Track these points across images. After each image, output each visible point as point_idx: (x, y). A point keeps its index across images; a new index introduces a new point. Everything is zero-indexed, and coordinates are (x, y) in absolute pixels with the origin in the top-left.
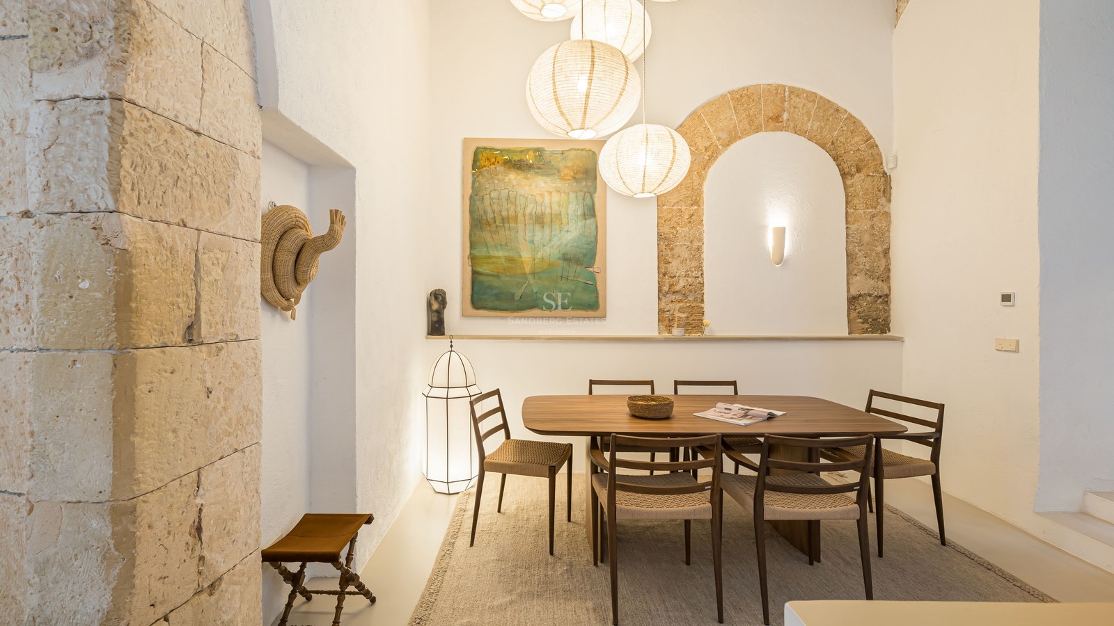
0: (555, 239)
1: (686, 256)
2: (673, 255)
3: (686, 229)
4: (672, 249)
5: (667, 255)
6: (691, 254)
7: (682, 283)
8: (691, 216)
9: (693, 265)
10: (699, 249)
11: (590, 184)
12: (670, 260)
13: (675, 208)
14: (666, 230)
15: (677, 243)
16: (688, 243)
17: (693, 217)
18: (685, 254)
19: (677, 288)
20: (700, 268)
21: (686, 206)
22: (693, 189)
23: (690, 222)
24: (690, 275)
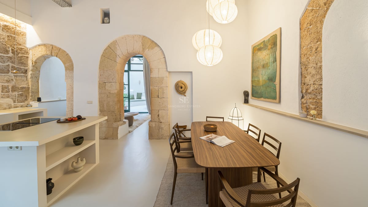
0: (267, 72)
1: (314, 73)
2: (308, 73)
3: (314, 57)
4: (307, 70)
5: (305, 73)
6: (316, 71)
7: (312, 88)
8: (316, 50)
9: (317, 78)
10: (321, 68)
11: (275, 48)
12: (306, 76)
13: (308, 47)
14: (304, 60)
15: (309, 66)
16: (315, 65)
17: (318, 49)
18: (313, 72)
19: (309, 91)
20: (321, 79)
21: (314, 44)
22: (317, 32)
23: (316, 53)
24: (316, 84)
